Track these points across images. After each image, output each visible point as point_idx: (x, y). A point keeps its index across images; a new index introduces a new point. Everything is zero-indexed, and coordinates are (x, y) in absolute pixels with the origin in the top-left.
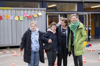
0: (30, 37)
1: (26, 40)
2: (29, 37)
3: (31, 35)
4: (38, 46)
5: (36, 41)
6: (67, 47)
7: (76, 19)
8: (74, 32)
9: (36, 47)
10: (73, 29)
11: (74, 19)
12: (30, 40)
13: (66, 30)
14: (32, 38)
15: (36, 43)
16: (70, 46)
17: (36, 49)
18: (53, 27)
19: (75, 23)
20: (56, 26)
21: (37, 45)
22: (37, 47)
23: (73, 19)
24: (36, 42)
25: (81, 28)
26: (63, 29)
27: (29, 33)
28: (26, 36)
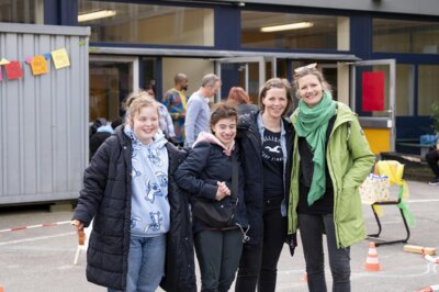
0: (128, 167)
1: (105, 181)
2: (120, 166)
3: (130, 157)
4: (158, 213)
5: (155, 188)
6: (283, 214)
7: (319, 88)
8: (313, 145)
9: (152, 217)
10: (308, 129)
11: (310, 90)
12: (126, 183)
13: (278, 135)
14: (134, 174)
15: (151, 196)
16: (294, 209)
17: (151, 225)
18: (223, 127)
19: (314, 105)
20: (234, 122)
21: (155, 208)
22: (156, 216)
23: (305, 88)
24: (153, 191)
25: (348, 125)
26: (267, 133)
27: (121, 149)
28: (108, 162)
